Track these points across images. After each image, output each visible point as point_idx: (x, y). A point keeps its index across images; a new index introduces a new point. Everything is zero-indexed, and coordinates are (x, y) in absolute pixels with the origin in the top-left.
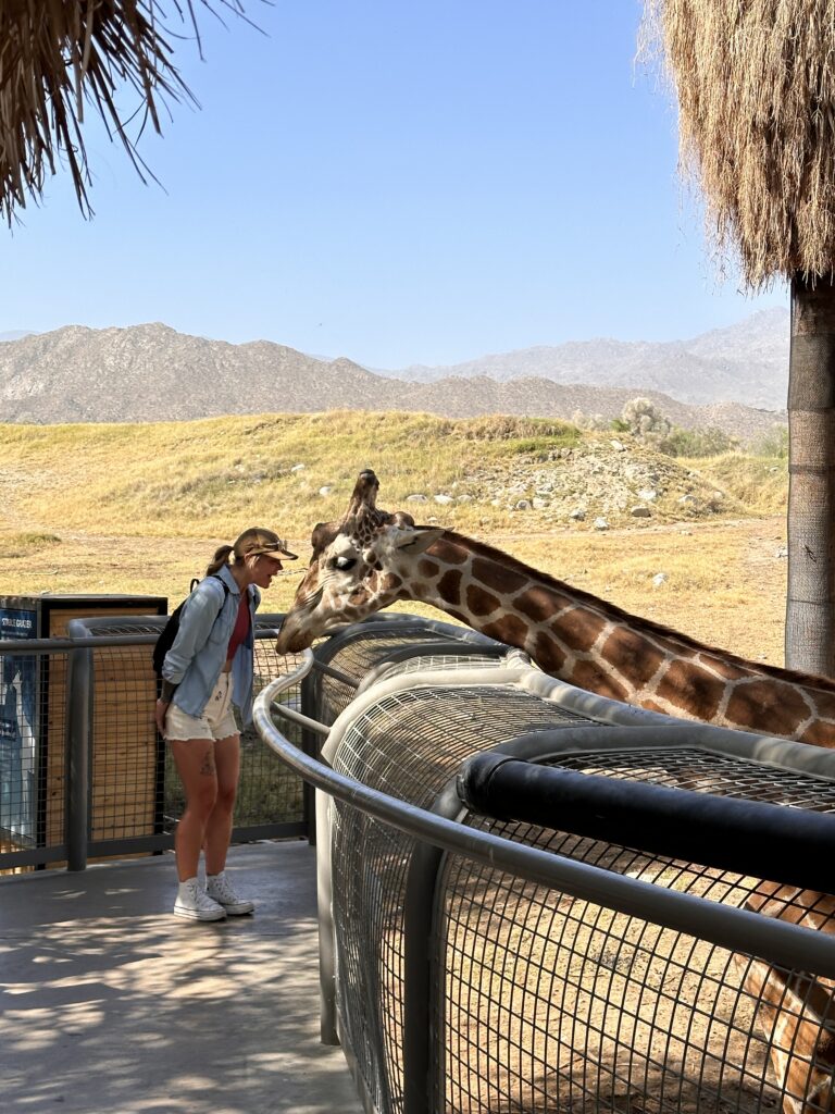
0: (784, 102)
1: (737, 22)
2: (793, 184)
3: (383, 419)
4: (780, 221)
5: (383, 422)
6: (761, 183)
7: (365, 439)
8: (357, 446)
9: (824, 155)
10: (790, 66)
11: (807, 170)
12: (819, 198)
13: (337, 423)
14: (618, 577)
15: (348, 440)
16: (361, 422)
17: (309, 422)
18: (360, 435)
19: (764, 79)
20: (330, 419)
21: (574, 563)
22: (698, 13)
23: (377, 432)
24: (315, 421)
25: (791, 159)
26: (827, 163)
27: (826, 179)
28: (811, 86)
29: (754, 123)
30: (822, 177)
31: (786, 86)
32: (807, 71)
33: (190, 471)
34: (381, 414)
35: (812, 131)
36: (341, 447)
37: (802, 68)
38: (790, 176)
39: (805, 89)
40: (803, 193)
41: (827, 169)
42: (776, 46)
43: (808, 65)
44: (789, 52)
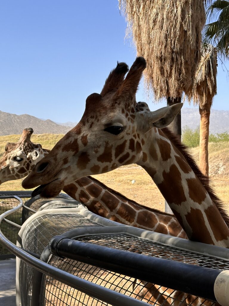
0: (165, 50)
1: (152, 29)
2: (167, 73)
3: (58, 136)
4: (164, 83)
5: (58, 137)
6: (159, 73)
7: (53, 142)
8: (50, 144)
9: (176, 66)
10: (167, 41)
11: (171, 69)
12: (174, 77)
13: (45, 137)
15: (48, 142)
16: (52, 137)
17: (37, 137)
18: (51, 141)
19: (159, 44)
20: (43, 136)
21: (110, 177)
22: (142, 26)
23: (56, 140)
24: (39, 136)
25: (167, 66)
26: (177, 68)
27: (176, 72)
28: (172, 47)
29: (157, 56)
30: (175, 71)
31: (166, 47)
32: (171, 43)
33: (2, 150)
34: (57, 135)
35: (172, 59)
36: (46, 144)
37: (170, 42)
38: (167, 71)
39: (171, 47)
40: (170, 76)
41: (177, 69)
42: (163, 35)
43: (171, 41)
44: (166, 37)
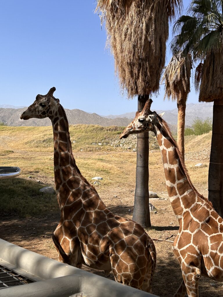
0: (134, 58)
1: (124, 40)
2: (136, 76)
3: (89, 126)
4: (134, 84)
5: (89, 127)
6: (130, 75)
7: (84, 131)
8: (82, 132)
9: (142, 70)
10: (134, 50)
11: (139, 73)
12: (141, 79)
13: (79, 127)
14: (133, 162)
15: (81, 131)
16: (84, 127)
17: (73, 127)
18: (83, 130)
19: (129, 53)
20: (77, 126)
21: (125, 158)
22: (117, 39)
23: (87, 129)
24: (74, 126)
25: (136, 71)
26: (143, 71)
27: (143, 75)
28: (139, 55)
29: (128, 62)
30: (142, 74)
31: (134, 55)
32: (138, 52)
33: (45, 137)
34: (89, 125)
35: (140, 65)
36: (79, 132)
37: (137, 51)
38: (135, 74)
39: (138, 55)
40: (138, 78)
41: (143, 73)
42: (131, 46)
43: (138, 50)
44: (134, 47)
